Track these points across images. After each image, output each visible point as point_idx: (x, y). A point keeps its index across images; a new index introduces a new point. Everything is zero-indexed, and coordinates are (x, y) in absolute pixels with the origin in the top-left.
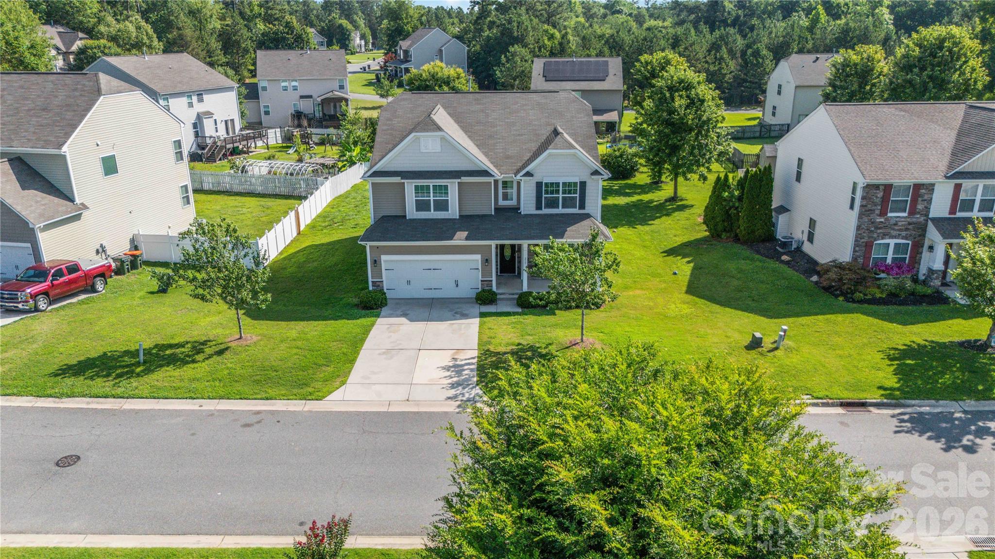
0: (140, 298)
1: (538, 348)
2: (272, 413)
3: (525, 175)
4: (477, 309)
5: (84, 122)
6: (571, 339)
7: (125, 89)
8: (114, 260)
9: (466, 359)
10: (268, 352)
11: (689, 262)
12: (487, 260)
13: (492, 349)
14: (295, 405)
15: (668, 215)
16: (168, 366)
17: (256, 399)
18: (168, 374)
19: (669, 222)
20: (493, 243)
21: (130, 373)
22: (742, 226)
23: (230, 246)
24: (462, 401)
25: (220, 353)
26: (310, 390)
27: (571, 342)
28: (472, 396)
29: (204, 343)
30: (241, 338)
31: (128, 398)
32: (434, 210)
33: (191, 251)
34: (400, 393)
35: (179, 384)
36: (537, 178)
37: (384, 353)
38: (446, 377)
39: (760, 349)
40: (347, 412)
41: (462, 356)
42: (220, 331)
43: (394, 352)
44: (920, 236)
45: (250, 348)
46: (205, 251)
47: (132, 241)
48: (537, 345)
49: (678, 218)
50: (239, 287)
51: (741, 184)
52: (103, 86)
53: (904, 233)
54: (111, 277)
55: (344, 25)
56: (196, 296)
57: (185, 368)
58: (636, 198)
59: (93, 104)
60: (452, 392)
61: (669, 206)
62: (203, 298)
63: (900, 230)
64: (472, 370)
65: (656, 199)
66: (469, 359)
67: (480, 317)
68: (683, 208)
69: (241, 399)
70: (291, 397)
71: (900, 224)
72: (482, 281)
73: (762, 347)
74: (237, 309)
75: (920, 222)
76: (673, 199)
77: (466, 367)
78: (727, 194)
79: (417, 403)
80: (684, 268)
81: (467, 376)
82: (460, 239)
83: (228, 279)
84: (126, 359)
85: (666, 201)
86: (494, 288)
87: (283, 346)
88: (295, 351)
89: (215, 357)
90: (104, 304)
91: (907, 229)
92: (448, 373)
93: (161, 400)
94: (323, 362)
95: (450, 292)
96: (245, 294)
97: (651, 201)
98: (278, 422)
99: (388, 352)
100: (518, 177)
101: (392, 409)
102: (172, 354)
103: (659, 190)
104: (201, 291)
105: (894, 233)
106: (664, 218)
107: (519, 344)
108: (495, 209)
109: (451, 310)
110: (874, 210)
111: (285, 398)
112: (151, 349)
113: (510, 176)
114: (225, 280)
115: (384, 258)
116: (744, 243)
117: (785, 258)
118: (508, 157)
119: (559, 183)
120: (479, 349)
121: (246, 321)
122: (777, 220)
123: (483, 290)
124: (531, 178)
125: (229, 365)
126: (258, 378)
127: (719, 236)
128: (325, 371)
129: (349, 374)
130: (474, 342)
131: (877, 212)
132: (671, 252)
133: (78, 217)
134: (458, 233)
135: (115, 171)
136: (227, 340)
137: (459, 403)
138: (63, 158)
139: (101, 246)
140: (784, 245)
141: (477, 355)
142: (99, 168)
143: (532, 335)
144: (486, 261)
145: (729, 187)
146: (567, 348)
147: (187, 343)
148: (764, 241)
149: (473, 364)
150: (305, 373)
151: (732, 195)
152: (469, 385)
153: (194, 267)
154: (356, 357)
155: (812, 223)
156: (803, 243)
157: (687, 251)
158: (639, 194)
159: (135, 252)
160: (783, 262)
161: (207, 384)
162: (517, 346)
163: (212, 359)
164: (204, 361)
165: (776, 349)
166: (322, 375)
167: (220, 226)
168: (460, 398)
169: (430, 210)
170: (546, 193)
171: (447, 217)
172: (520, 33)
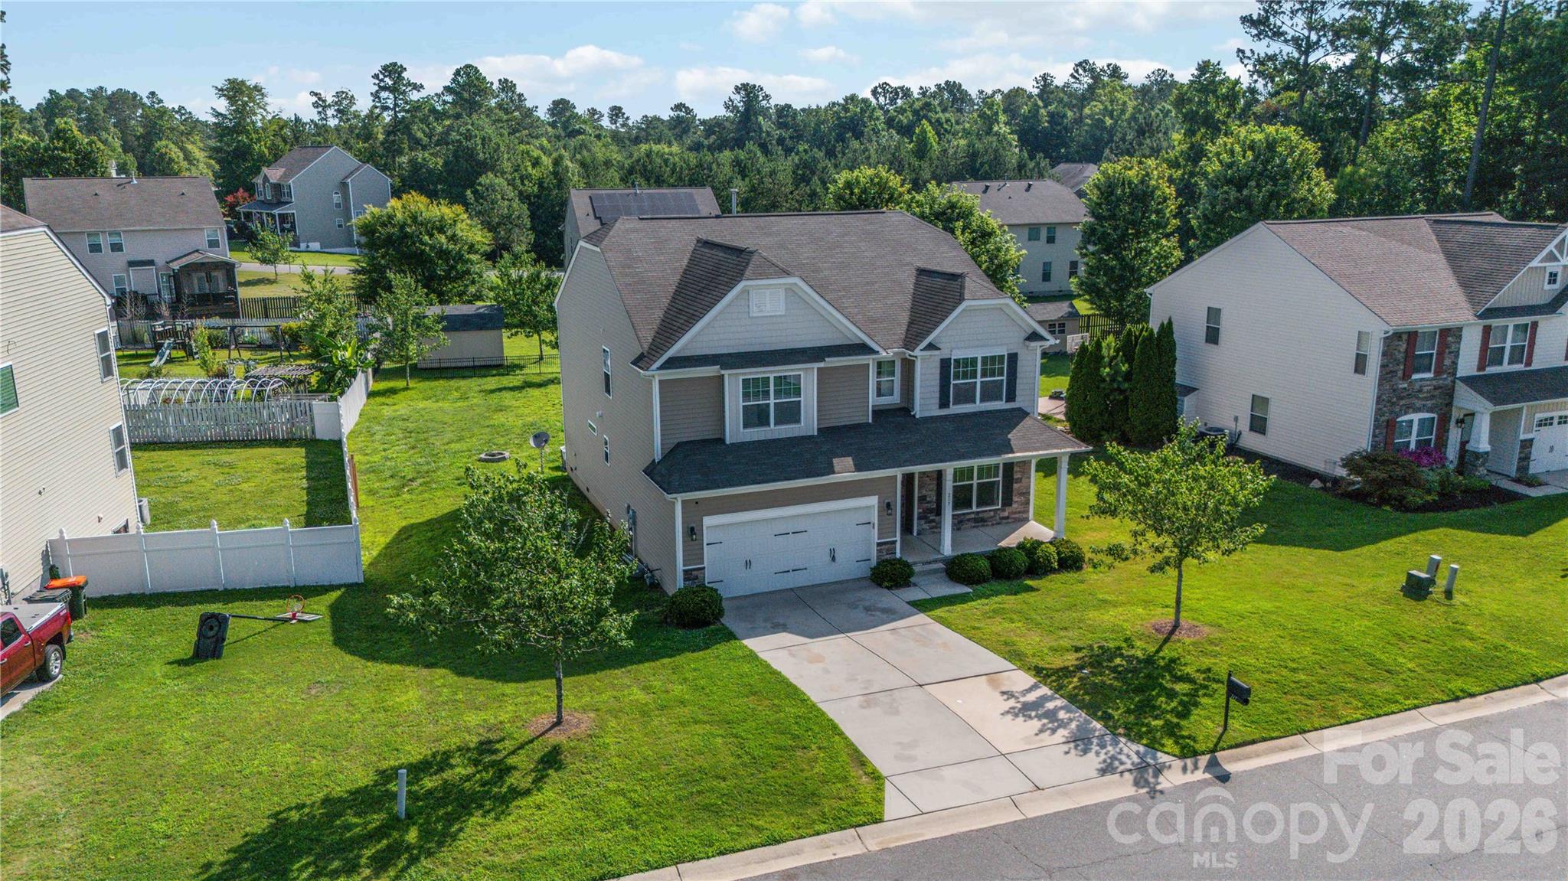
1: (1117, 649)
3: (926, 348)
4: (894, 597)
7: (19, 223)
9: (1027, 691)
12: (888, 505)
13: (1043, 663)
14: (843, 843)
16: (470, 815)
20: (898, 472)
24: (1128, 771)
25: (552, 762)
26: (835, 803)
27: (1157, 630)
28: (1134, 759)
30: (560, 722)
32: (776, 424)
34: (1002, 778)
36: (944, 353)
37: (865, 702)
38: (1041, 731)
39: (1432, 597)
40: (957, 837)
41: (1013, 685)
43: (881, 699)
44: (1447, 405)
47: (45, 557)
48: (1109, 645)
51: (1124, 353)
53: (1429, 403)
60: (1094, 759)
63: (1426, 399)
64: (1067, 710)
66: (1030, 690)
67: (920, 611)
69: (720, 853)
70: (817, 827)
71: (1425, 389)
72: (879, 544)
73: (1434, 592)
75: (1447, 385)
77: (1049, 706)
78: (1107, 370)
79: (1060, 789)
81: (1075, 722)
82: (844, 471)
84: (351, 819)
86: (900, 555)
88: (698, 729)
89: (549, 773)
91: (1433, 397)
92: (1037, 723)
94: (782, 741)
95: (822, 572)
99: (874, 701)
100: (917, 352)
101: (1032, 812)
105: (1418, 404)
107: (1074, 648)
108: (874, 413)
110: (1396, 372)
111: (808, 832)
113: (900, 352)
115: (708, 521)
119: (976, 358)
120: (1020, 668)
122: (1182, 404)
123: (882, 562)
124: (935, 353)
127: (1095, 437)
129: (864, 756)
130: (990, 657)
131: (1400, 374)
134: (838, 460)
135: (15, 401)
136: (528, 733)
137: (1128, 777)
141: (1034, 680)
143: (1066, 629)
144: (887, 507)
146: (1165, 640)
149: (1051, 697)
151: (1116, 372)
152: (1100, 739)
154: (831, 721)
155: (1258, 402)
156: (1240, 434)
159: (74, 580)
162: (1075, 651)
164: (537, 788)
166: (818, 770)
168: (1119, 767)
169: (768, 424)
170: (957, 377)
171: (797, 434)
172: (487, 155)
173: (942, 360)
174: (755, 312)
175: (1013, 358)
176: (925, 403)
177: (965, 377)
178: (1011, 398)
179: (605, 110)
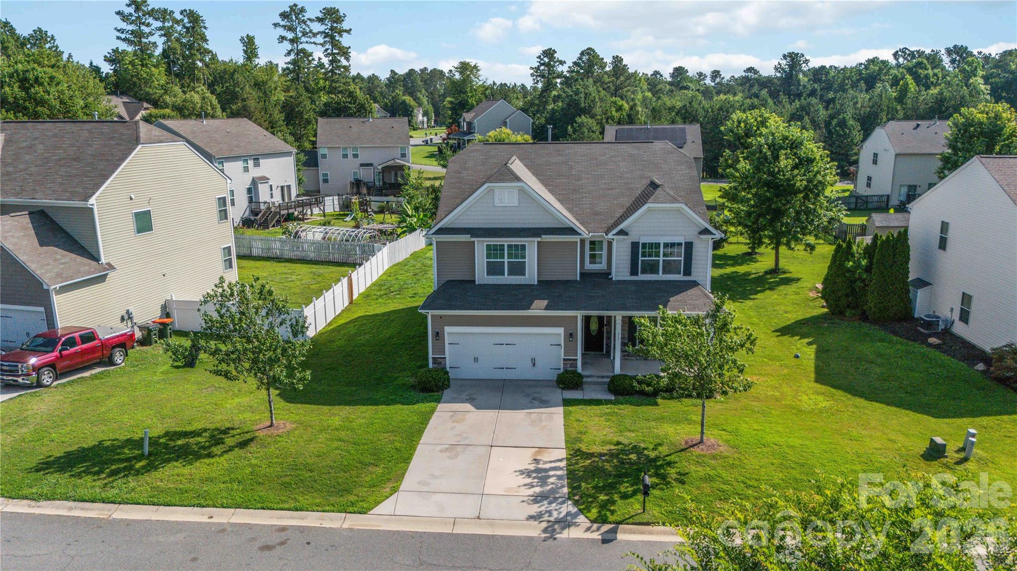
0: (162, 373)
1: (644, 449)
2: (301, 529)
3: (617, 234)
4: (559, 394)
5: (117, 172)
6: (686, 437)
7: (166, 139)
8: (141, 328)
9: (551, 462)
10: (303, 444)
11: (810, 344)
12: (571, 334)
13: (584, 448)
14: (332, 520)
15: (771, 289)
16: (177, 461)
17: (282, 509)
18: (176, 471)
19: (775, 296)
20: (579, 314)
21: (129, 470)
22: (871, 302)
23: (263, 312)
24: (549, 521)
25: (243, 445)
26: (352, 498)
27: (687, 442)
28: (561, 516)
29: (226, 431)
30: (271, 425)
31: (120, 503)
32: (509, 275)
33: (215, 316)
34: (467, 507)
35: (188, 486)
36: (633, 237)
37: (447, 449)
38: (525, 485)
39: (945, 460)
40: (398, 532)
41: (546, 457)
42: (247, 416)
43: (459, 449)
45: (281, 439)
46: (232, 317)
47: (164, 307)
48: (642, 445)
49: (785, 292)
50: (272, 362)
51: (869, 252)
52: (142, 135)
54: (133, 347)
55: (408, 101)
56: (218, 373)
57: (198, 464)
58: (729, 270)
59: (130, 153)
60: (535, 509)
61: (770, 279)
62: (227, 375)
64: (560, 478)
65: (754, 271)
66: (554, 461)
67: (564, 405)
68: (788, 281)
69: (263, 508)
70: (327, 508)
72: (564, 360)
73: (946, 457)
74: (268, 389)
76: (775, 271)
77: (551, 473)
78: (851, 263)
79: (491, 522)
80: (807, 351)
81: (553, 486)
82: (538, 309)
83: (257, 351)
84: (126, 451)
85: (766, 273)
86: (579, 369)
87: (322, 437)
88: (336, 444)
89: (236, 449)
90: (120, 379)
92: (529, 480)
93: (162, 507)
94: (369, 459)
95: (524, 372)
96: (279, 371)
97: (749, 274)
98: (308, 543)
99: (452, 449)
100: (610, 236)
101: (458, 530)
102: (183, 445)
103: (754, 262)
104: (224, 367)
106: (768, 292)
107: (618, 443)
108: (582, 274)
109: (528, 396)
111: (320, 509)
112: (159, 437)
113: (599, 235)
114: (253, 353)
115: (448, 329)
116: (875, 322)
117: (933, 340)
118: (597, 214)
119: (659, 244)
120: (567, 448)
121: (279, 404)
122: (916, 296)
123: (566, 371)
124: (626, 237)
125: (254, 461)
126: (287, 479)
127: (842, 313)
128: (371, 473)
129: (403, 477)
130: (560, 438)
132: (785, 331)
133: (102, 279)
134: (536, 301)
135: (150, 228)
136: (254, 428)
137: (544, 525)
138: (91, 210)
139: (128, 311)
140: (929, 325)
141: (565, 456)
142: (131, 225)
143: (633, 431)
144: (570, 336)
145: (853, 255)
146: (682, 450)
147: (205, 430)
148: (899, 320)
149: (560, 469)
150: (347, 475)
151: (858, 265)
152: (556, 499)
153: (219, 337)
154: (412, 455)
155: (966, 299)
156: (953, 323)
157: (805, 330)
158: (733, 265)
159: (165, 320)
160: (930, 345)
161: (222, 486)
162: (615, 445)
163: (233, 452)
164: (221, 455)
165: (965, 460)
166: (368, 479)
167: (252, 286)
168: (546, 517)
169: (504, 275)
170: (644, 255)
171: (523, 283)
172: (587, 104)
173: (632, 243)
174: (497, 203)
175: (689, 246)
176: (620, 270)
177: (650, 256)
178: (688, 272)
179: (709, 74)
